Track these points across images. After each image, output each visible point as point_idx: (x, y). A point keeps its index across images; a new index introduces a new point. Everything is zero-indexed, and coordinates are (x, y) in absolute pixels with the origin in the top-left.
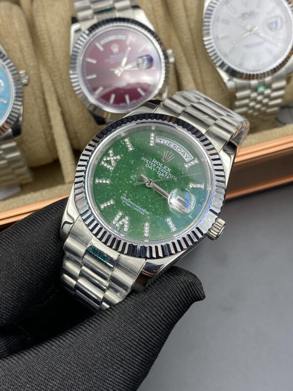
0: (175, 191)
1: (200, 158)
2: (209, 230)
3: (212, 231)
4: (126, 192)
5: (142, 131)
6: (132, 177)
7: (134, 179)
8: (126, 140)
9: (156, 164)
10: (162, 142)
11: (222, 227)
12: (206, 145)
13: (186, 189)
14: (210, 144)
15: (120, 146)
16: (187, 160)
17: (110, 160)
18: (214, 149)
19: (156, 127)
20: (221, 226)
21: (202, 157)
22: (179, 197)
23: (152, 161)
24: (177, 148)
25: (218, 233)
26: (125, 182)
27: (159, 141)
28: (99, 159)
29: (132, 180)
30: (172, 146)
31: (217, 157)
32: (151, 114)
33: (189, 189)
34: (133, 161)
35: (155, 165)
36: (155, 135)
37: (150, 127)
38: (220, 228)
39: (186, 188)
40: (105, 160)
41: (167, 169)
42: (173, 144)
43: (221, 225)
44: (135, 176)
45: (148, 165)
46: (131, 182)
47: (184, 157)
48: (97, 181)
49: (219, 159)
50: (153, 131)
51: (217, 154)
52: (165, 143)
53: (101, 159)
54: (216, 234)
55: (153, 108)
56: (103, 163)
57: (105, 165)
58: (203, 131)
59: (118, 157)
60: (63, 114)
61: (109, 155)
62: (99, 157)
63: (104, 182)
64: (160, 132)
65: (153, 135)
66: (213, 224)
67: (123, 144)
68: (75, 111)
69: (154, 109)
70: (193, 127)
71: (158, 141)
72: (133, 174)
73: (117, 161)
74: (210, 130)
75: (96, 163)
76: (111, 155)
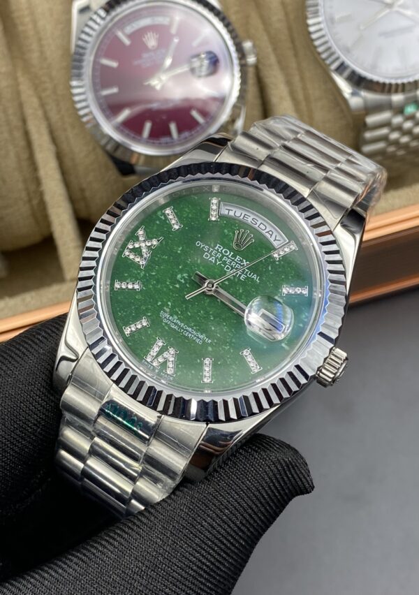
0: (256, 302)
1: (300, 240)
2: (319, 369)
3: (324, 371)
4: (169, 303)
5: (195, 194)
6: (179, 276)
7: (183, 281)
8: (168, 211)
9: (221, 253)
10: (232, 213)
11: (342, 364)
12: (309, 218)
13: (276, 298)
14: (318, 215)
15: (158, 222)
16: (276, 244)
17: (140, 247)
18: (324, 223)
19: (221, 187)
20: (340, 362)
21: (303, 239)
22: (263, 311)
23: (213, 248)
24: (258, 223)
25: (335, 374)
26: (167, 287)
27: (226, 212)
28: (119, 246)
29: (179, 282)
30: (250, 220)
31: (330, 238)
32: (211, 163)
33: (282, 297)
34: (181, 248)
35: (219, 255)
36: (219, 202)
37: (211, 187)
38: (338, 366)
39: (276, 295)
40: (131, 247)
41: (242, 261)
42: (252, 217)
43: (341, 359)
44: (185, 275)
45: (207, 256)
46: (177, 286)
47: (272, 240)
48: (117, 286)
49: (334, 242)
50: (216, 195)
51: (330, 232)
52: (238, 214)
53: (124, 246)
54: (332, 376)
55: (215, 151)
56: (127, 253)
57: (132, 257)
58: (305, 191)
59: (155, 242)
60: (59, 157)
61: (137, 239)
62: (121, 243)
63: (130, 286)
64: (227, 196)
65: (214, 201)
66: (325, 359)
67: (163, 217)
68: (80, 151)
69: (216, 154)
70: (287, 186)
71: (224, 212)
72: (181, 271)
73: (152, 249)
74: (317, 189)
75: (116, 254)
76: (141, 239)
